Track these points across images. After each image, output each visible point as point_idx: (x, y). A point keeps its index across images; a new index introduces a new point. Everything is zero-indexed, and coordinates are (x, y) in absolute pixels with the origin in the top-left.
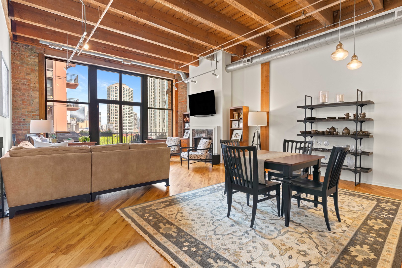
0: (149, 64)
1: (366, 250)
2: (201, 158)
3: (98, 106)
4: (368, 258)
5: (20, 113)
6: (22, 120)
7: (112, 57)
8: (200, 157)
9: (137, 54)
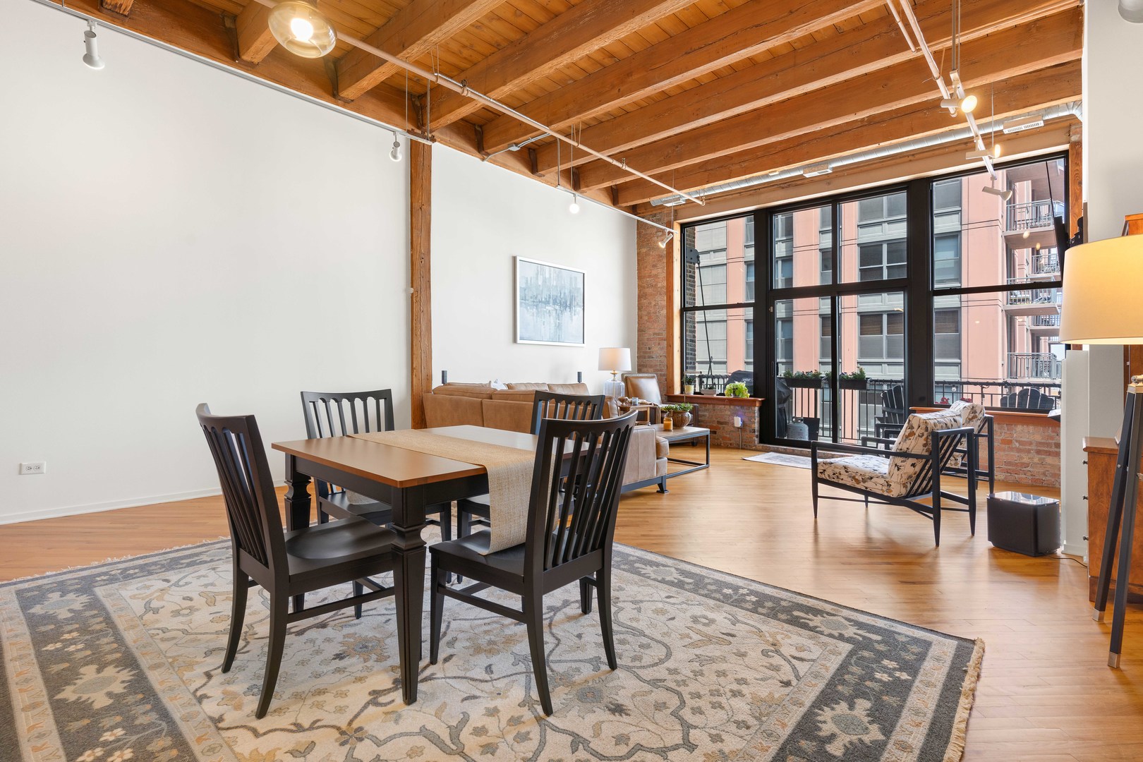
0: (877, 145)
1: (93, 696)
2: (866, 485)
3: (772, 308)
4: (75, 684)
5: (646, 336)
6: (648, 350)
7: (771, 174)
8: (864, 481)
9: (832, 136)
